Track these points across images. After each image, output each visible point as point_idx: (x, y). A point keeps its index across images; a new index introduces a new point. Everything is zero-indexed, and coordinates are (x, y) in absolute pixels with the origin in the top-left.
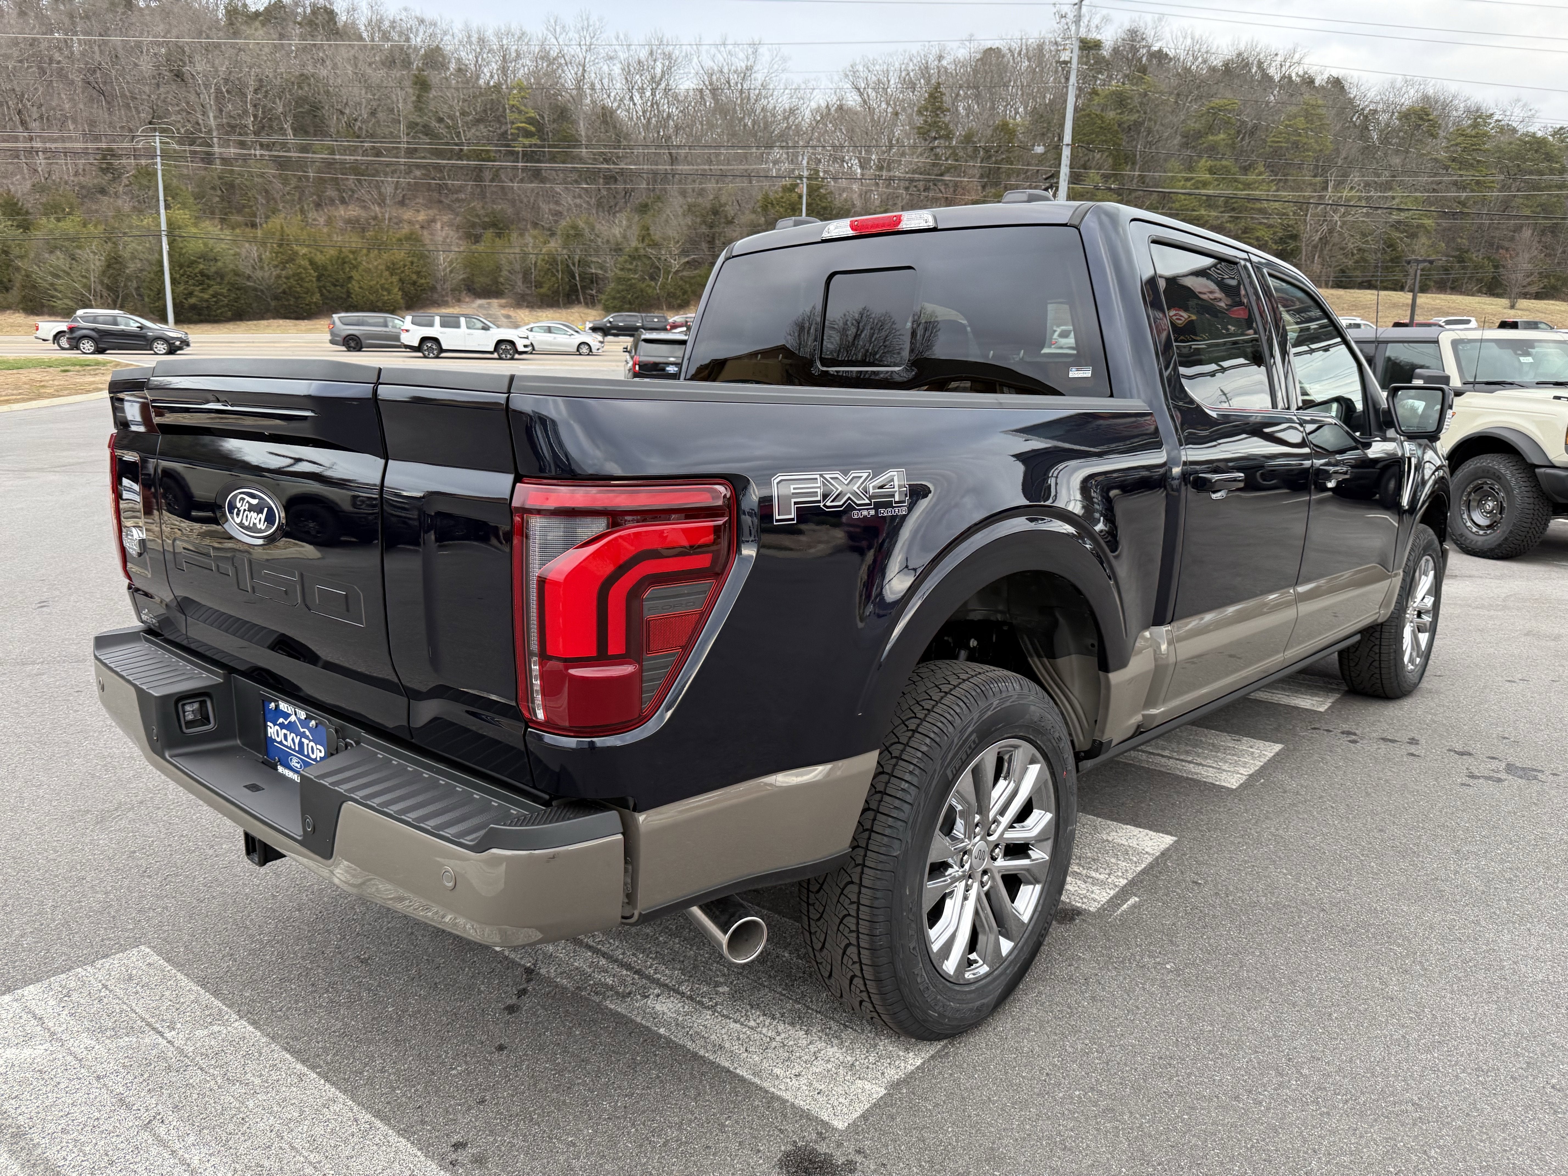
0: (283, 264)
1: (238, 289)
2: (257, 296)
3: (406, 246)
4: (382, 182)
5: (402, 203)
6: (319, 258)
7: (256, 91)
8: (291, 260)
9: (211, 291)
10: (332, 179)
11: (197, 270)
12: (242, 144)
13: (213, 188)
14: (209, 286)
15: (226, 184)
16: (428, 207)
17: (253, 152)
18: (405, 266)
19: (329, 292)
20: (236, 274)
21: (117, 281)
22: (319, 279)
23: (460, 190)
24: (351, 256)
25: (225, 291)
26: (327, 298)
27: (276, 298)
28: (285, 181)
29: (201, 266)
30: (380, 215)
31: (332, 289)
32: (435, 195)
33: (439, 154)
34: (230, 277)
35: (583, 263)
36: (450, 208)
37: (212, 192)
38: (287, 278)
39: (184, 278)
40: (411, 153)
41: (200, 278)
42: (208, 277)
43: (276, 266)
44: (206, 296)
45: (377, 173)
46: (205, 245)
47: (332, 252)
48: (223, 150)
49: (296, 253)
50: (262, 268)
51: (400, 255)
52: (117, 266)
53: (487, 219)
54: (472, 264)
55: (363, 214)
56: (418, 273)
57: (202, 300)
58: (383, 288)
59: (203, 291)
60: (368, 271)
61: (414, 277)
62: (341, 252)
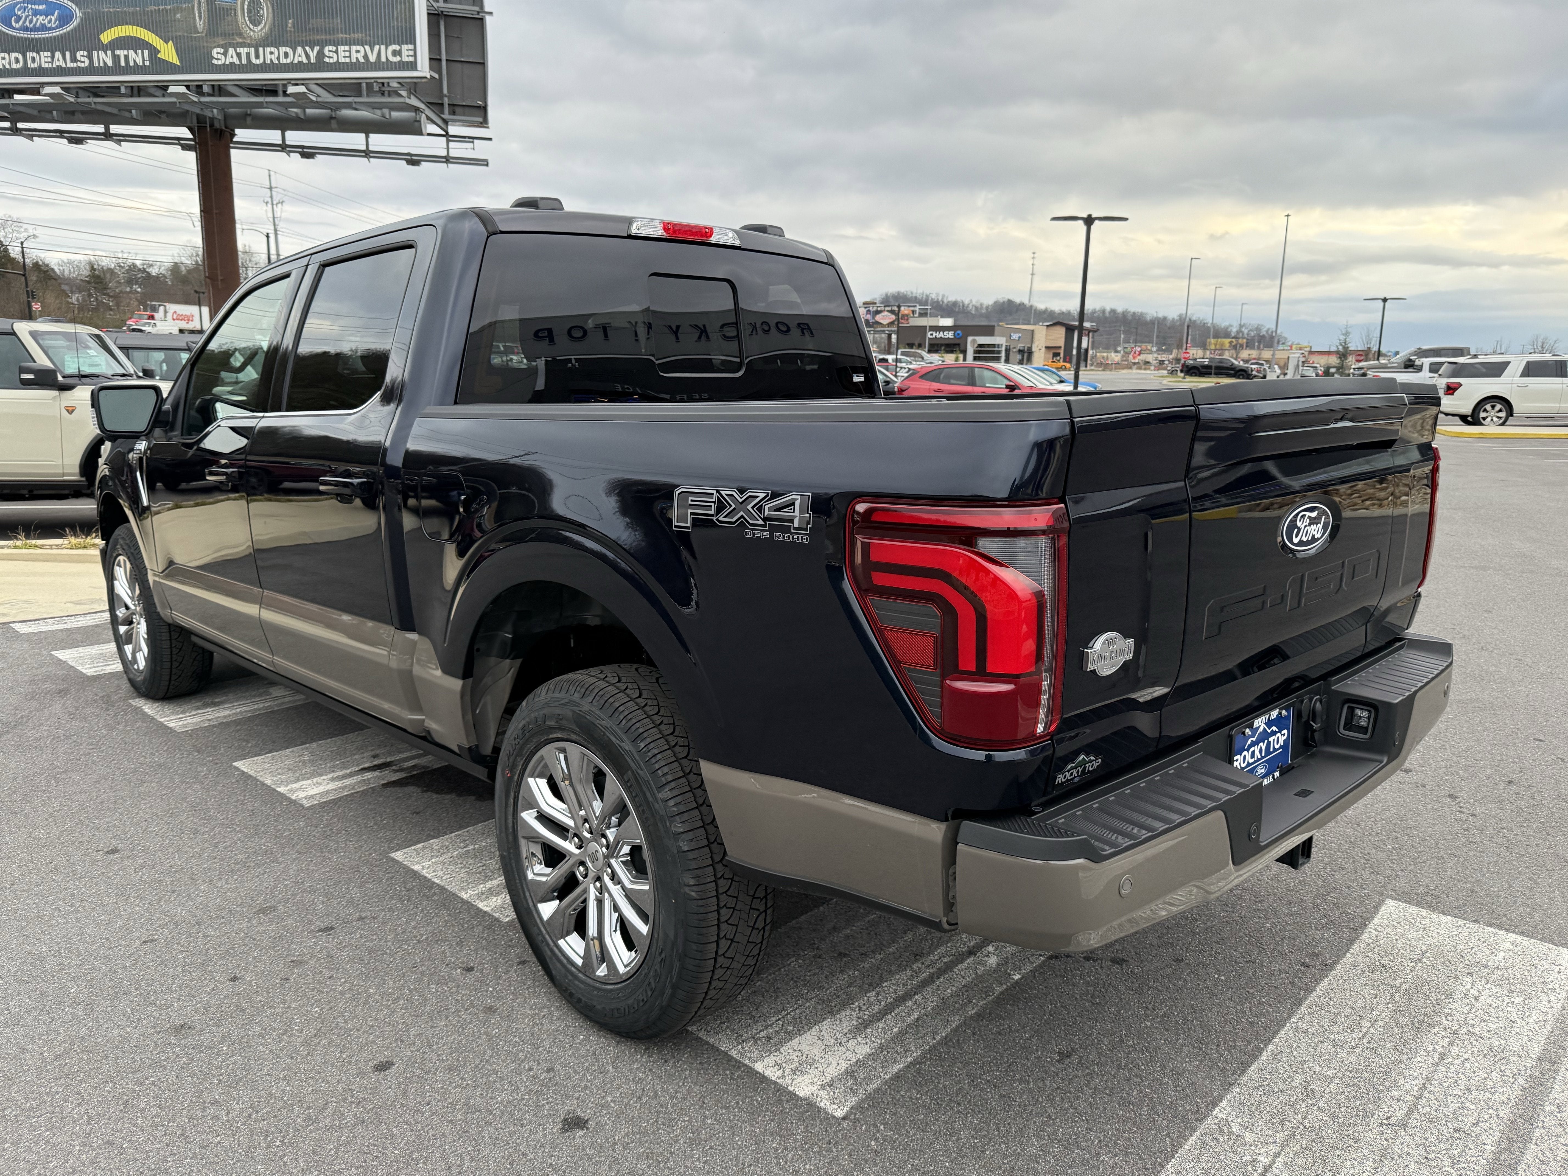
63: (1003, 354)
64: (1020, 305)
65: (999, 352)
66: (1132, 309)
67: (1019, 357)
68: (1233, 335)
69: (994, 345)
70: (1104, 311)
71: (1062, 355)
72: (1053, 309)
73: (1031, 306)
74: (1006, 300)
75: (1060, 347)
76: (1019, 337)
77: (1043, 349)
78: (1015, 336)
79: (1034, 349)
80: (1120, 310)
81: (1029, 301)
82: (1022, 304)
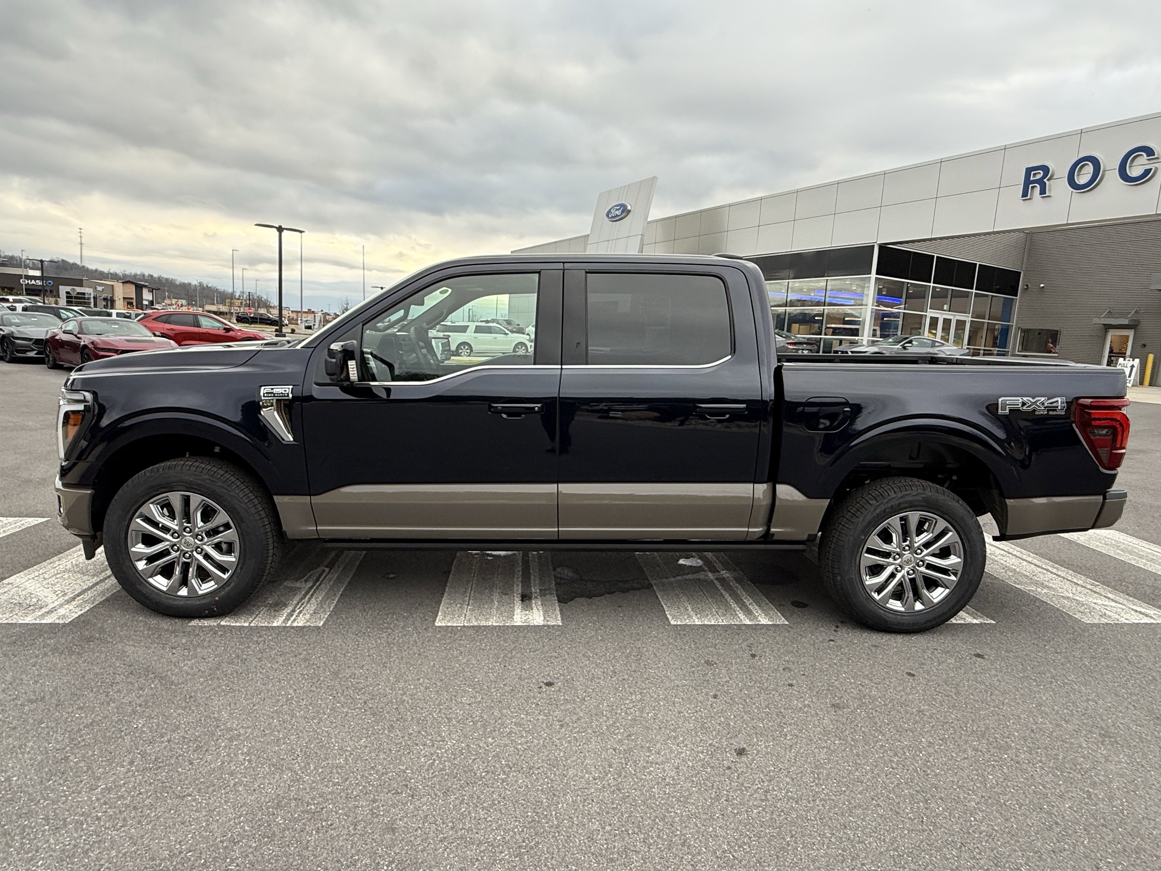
63: (92, 300)
64: (73, 264)
65: (89, 299)
66: (165, 276)
67: (104, 303)
68: (237, 297)
69: (84, 294)
70: (144, 275)
71: (134, 304)
72: (102, 270)
73: (83, 267)
74: (60, 260)
75: (132, 299)
76: (103, 289)
77: (122, 300)
78: (100, 288)
79: (116, 298)
80: (156, 275)
81: (81, 262)
82: (74, 264)
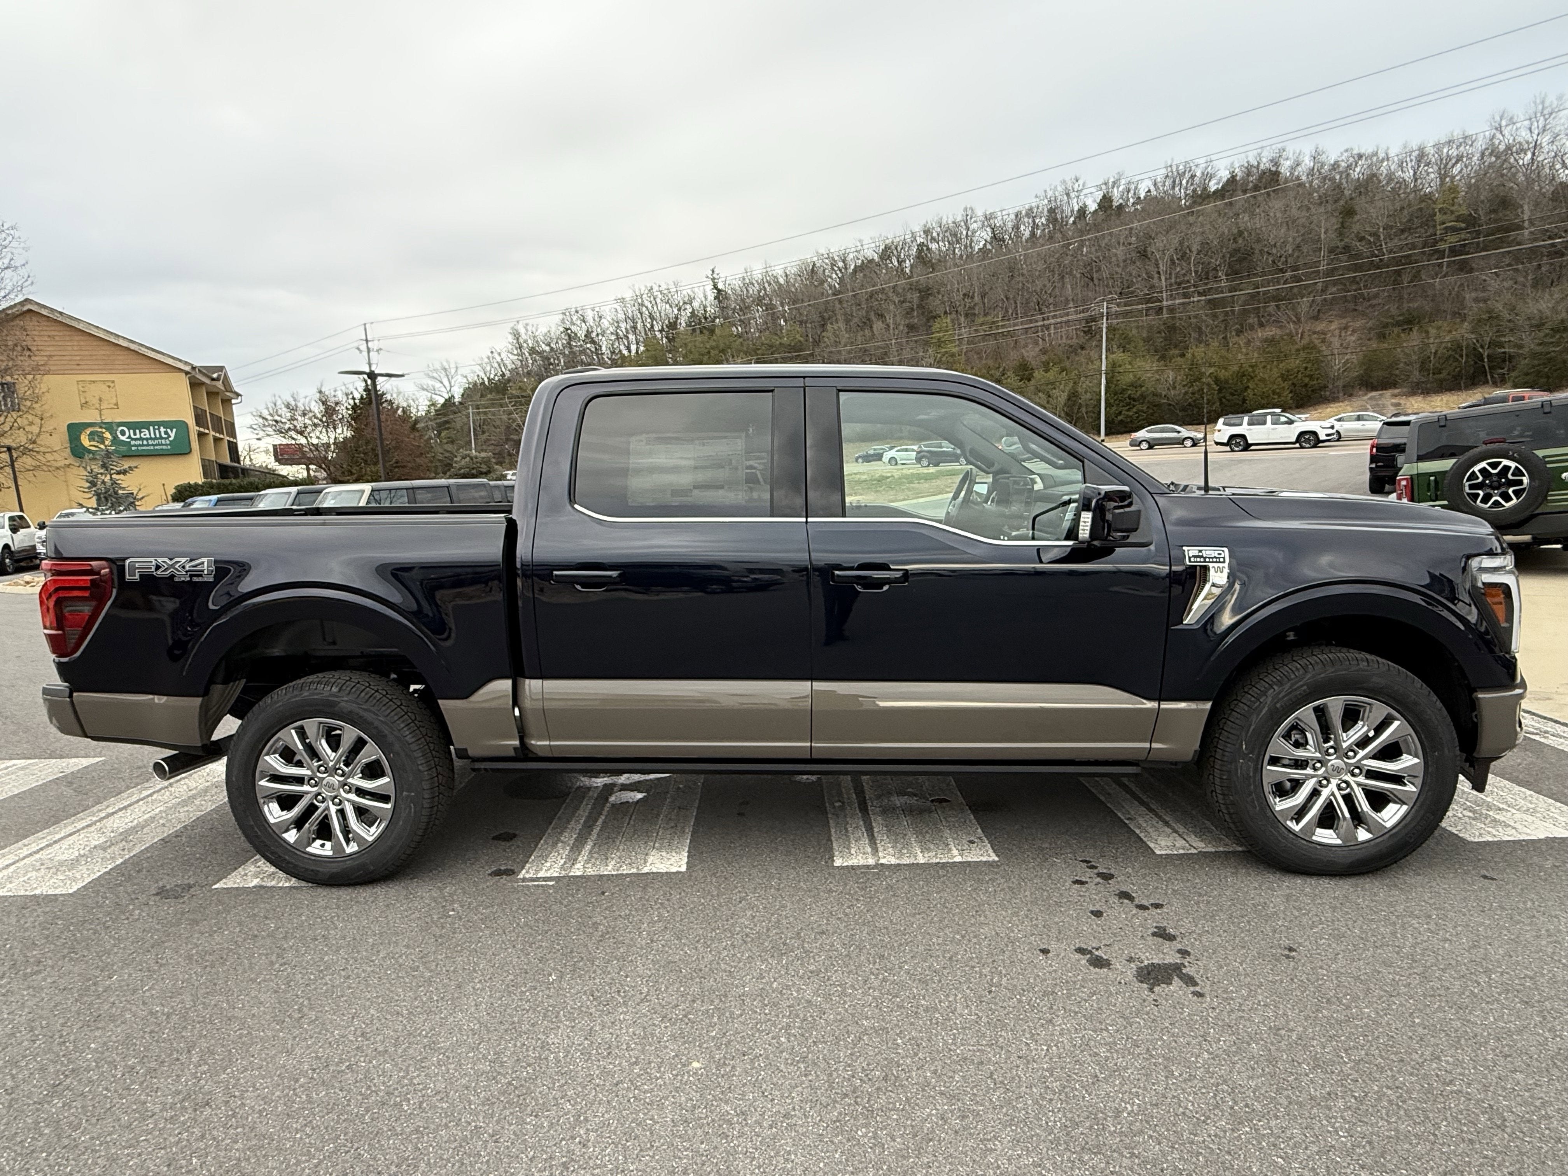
0: (1191, 384)
1: (1155, 406)
2: (1169, 409)
3: (1303, 355)
4: (1298, 303)
5: (1316, 318)
6: (1223, 374)
7: (1199, 253)
8: (1198, 379)
9: (1135, 410)
10: (1255, 309)
11: (1126, 396)
12: (1186, 296)
13: (1159, 332)
14: (1134, 406)
15: (1169, 327)
16: (1342, 317)
17: (1192, 299)
18: (1299, 371)
19: (1228, 400)
20: (1155, 394)
21: (1072, 409)
22: (1220, 391)
23: (1376, 296)
24: (1251, 370)
25: (1145, 408)
26: (1226, 406)
27: (1183, 409)
28: (1215, 316)
29: (1129, 392)
30: (1294, 331)
31: (1230, 398)
32: (1351, 306)
33: (1357, 268)
34: (1150, 398)
35: (1493, 344)
36: (1364, 314)
37: (1158, 335)
38: (1193, 394)
39: (1117, 402)
40: (1330, 272)
41: (1128, 400)
42: (1134, 400)
43: (1184, 386)
44: (1131, 413)
45: (1295, 296)
46: (1135, 376)
47: (1236, 368)
48: (1170, 302)
49: (1202, 374)
50: (1175, 388)
51: (1294, 363)
52: (1074, 399)
53: (1401, 318)
54: (1370, 362)
55: (1279, 332)
56: (1311, 377)
57: (1127, 416)
58: (1274, 392)
59: (1128, 410)
60: (1263, 380)
61: (1307, 380)
62: (1241, 367)
